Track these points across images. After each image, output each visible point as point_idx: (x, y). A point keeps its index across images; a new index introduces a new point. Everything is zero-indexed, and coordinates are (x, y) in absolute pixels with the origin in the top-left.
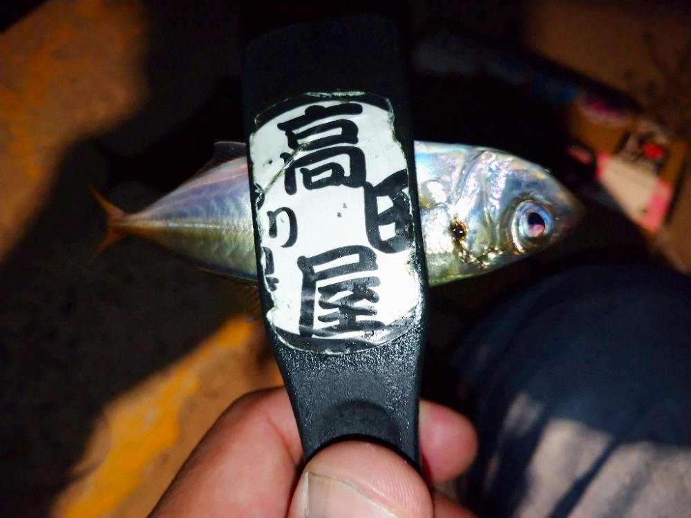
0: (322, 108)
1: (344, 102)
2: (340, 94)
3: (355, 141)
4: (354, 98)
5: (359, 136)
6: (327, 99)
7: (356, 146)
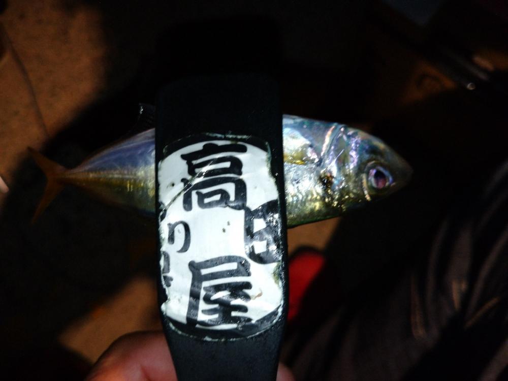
0: (216, 146)
1: (234, 143)
2: (231, 136)
3: (240, 173)
4: (241, 140)
5: (244, 170)
6: (220, 139)
7: (241, 177)
